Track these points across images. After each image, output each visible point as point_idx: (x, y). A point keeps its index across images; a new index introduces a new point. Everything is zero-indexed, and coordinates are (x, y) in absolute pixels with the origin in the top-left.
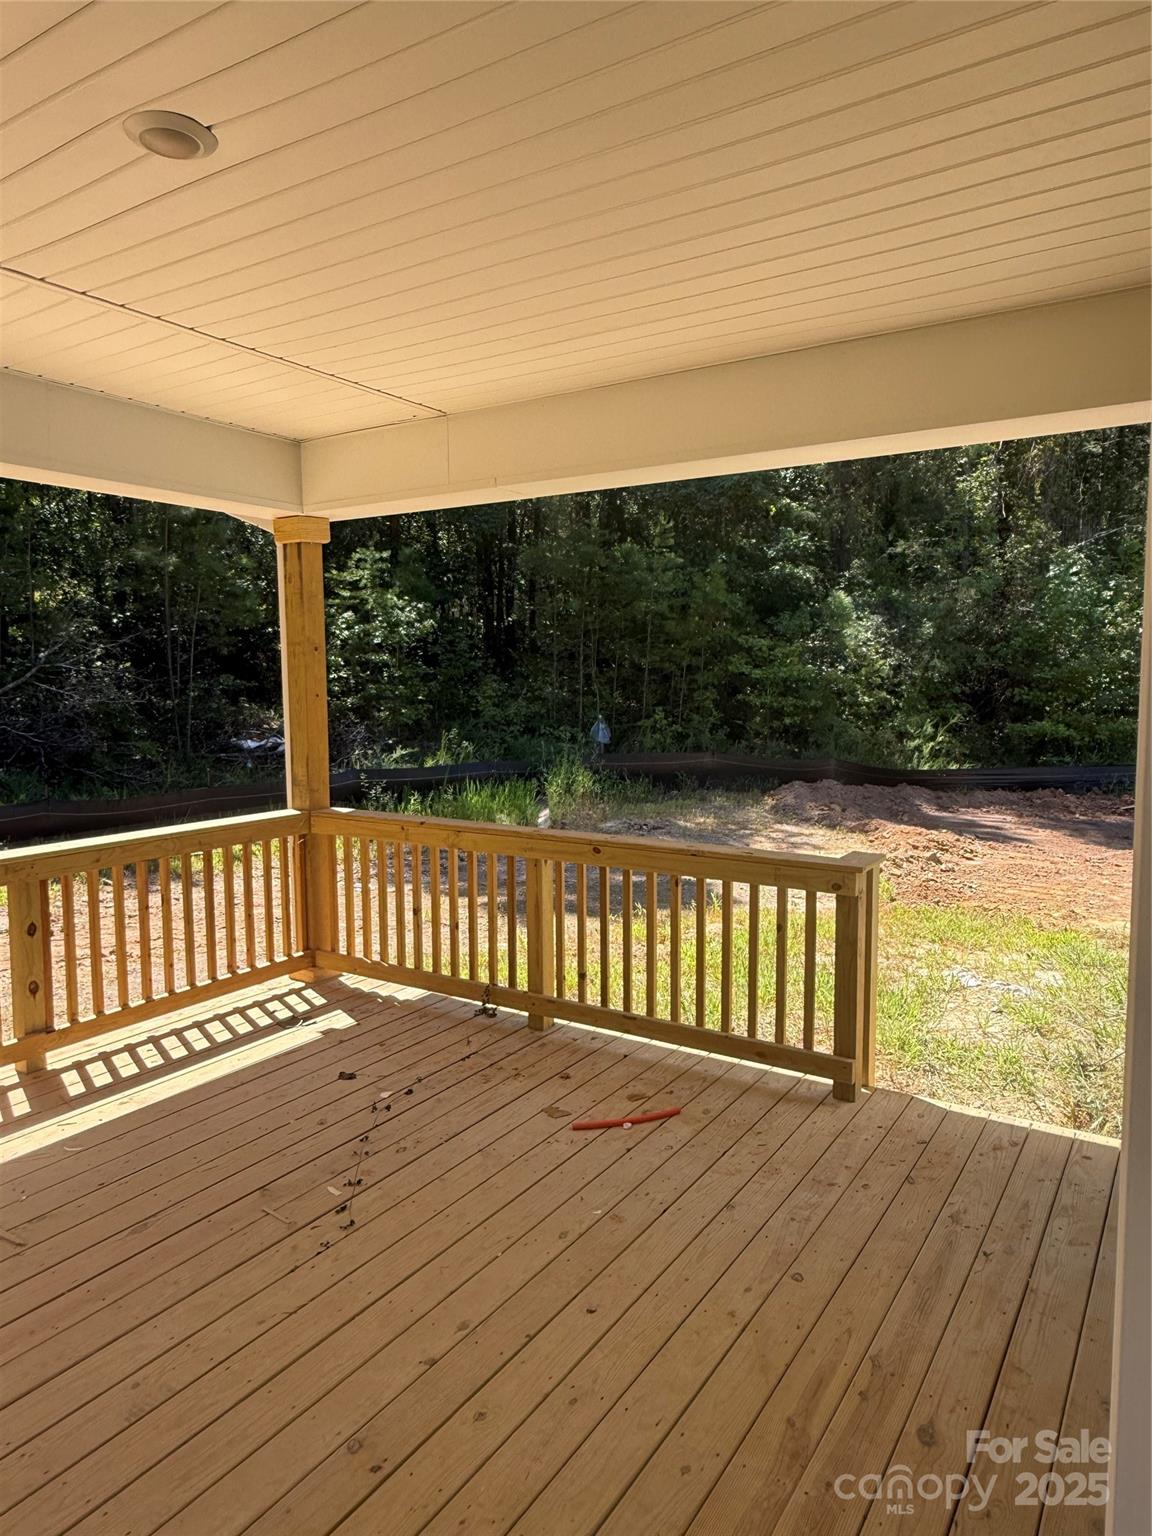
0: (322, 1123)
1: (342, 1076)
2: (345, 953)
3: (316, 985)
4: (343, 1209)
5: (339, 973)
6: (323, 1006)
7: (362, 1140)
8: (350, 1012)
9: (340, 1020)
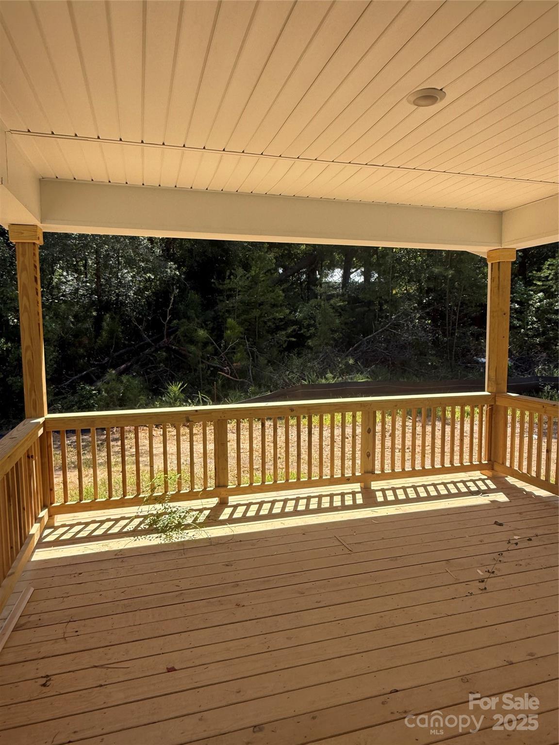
0: (481, 542)
1: (496, 523)
2: (509, 466)
3: (492, 478)
4: (483, 581)
5: (505, 475)
6: (494, 489)
7: (499, 554)
8: (507, 495)
9: (501, 497)
